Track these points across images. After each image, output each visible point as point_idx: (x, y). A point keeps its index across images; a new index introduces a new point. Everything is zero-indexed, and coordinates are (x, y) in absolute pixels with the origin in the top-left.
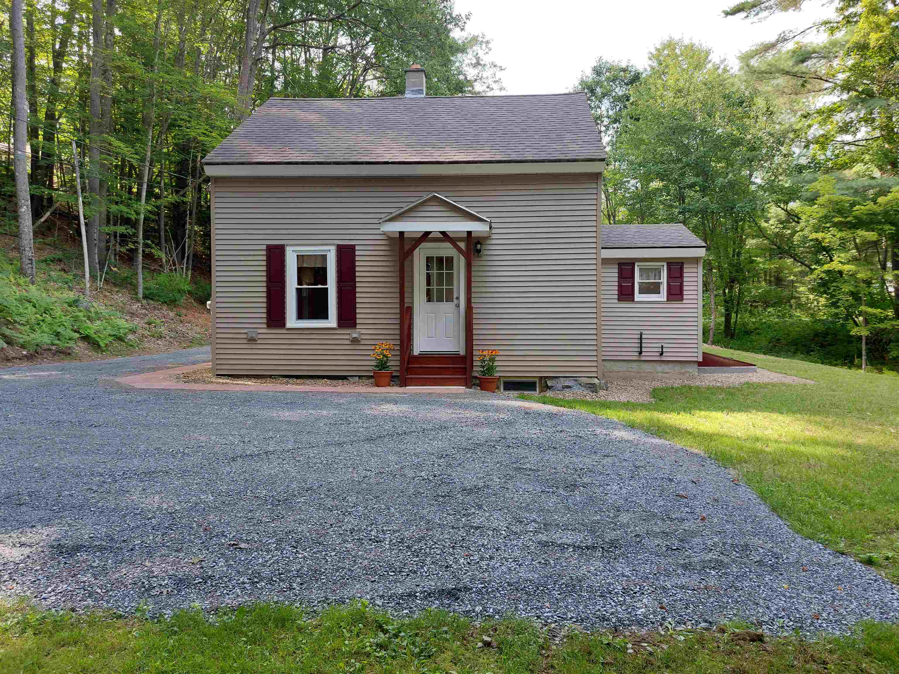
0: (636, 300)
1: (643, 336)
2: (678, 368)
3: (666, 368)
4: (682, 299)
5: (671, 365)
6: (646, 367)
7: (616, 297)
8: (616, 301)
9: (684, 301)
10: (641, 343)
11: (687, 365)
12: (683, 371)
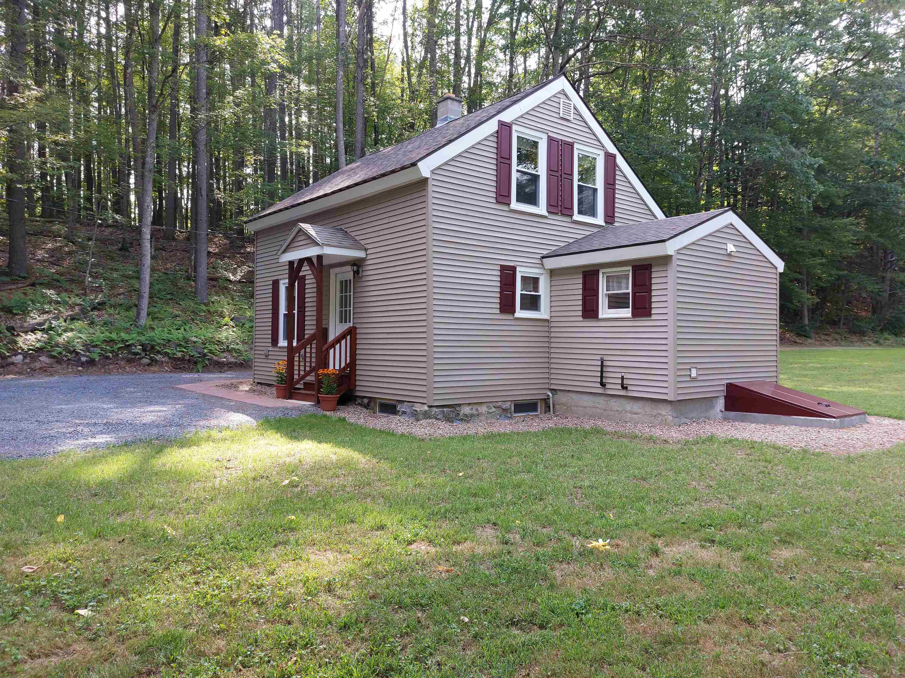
0: (601, 316)
1: (605, 363)
2: (648, 408)
3: (636, 407)
4: (649, 314)
5: (640, 404)
6: (614, 404)
7: (580, 313)
8: (581, 319)
9: (653, 317)
10: (602, 372)
11: (660, 405)
12: (655, 412)
